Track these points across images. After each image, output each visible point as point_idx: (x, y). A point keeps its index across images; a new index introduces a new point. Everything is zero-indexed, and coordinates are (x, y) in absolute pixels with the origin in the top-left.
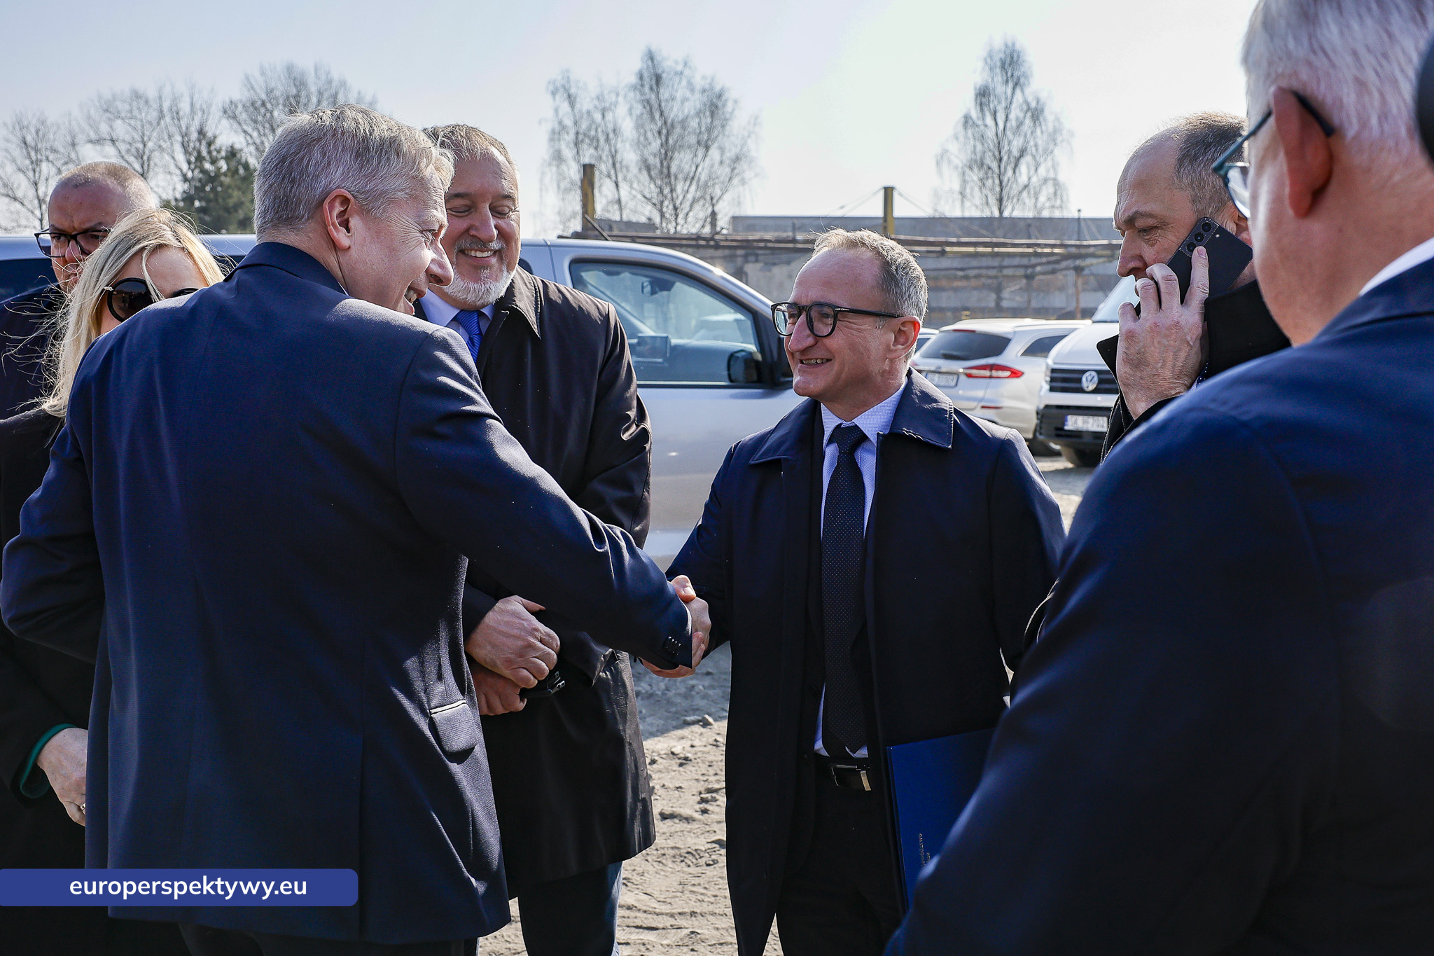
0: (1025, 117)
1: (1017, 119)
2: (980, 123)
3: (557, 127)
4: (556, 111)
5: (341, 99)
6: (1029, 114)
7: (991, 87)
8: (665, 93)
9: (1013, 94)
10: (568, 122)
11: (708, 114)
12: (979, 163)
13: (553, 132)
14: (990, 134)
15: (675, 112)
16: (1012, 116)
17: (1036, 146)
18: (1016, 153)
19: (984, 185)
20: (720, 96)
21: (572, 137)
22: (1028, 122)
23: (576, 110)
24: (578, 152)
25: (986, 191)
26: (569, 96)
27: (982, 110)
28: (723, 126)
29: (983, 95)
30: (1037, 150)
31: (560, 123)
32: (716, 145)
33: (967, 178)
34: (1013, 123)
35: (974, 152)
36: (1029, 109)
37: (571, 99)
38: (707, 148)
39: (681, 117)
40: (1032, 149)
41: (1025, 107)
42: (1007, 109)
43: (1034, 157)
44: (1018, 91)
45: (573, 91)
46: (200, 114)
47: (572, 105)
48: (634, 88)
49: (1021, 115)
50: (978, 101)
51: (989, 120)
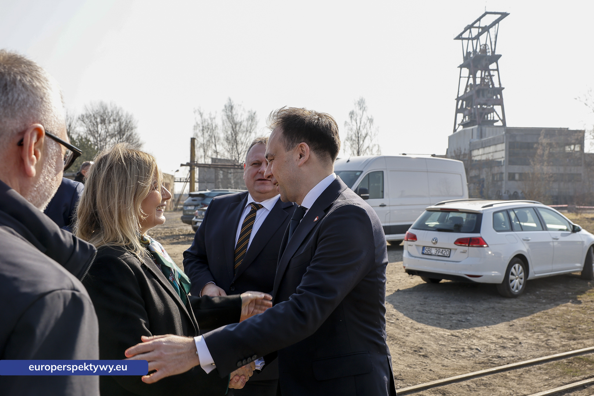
0: (367, 122)
1: (364, 123)
2: (350, 124)
3: (196, 125)
4: (195, 118)
5: (120, 114)
6: (369, 121)
7: (355, 111)
8: (234, 112)
9: (363, 113)
10: (199, 123)
11: (251, 120)
12: (350, 139)
13: (195, 126)
14: (355, 128)
15: (238, 119)
16: (362, 122)
17: (371, 132)
18: (364, 135)
19: (352, 146)
20: (254, 114)
21: (201, 128)
22: (368, 124)
23: (203, 118)
24: (203, 134)
25: (353, 149)
26: (200, 113)
27: (351, 119)
28: (256, 124)
29: (352, 114)
30: (371, 134)
31: (197, 123)
32: (253, 131)
33: (346, 144)
34: (362, 124)
35: (348, 135)
36: (368, 119)
37: (201, 115)
38: (250, 132)
39: (240, 121)
40: (369, 133)
41: (367, 118)
42: (361, 119)
43: (370, 137)
44: (364, 112)
45: (202, 111)
46: (70, 119)
47: (201, 116)
48: (223, 110)
49: (366, 122)
50: (350, 116)
51: (354, 123)
